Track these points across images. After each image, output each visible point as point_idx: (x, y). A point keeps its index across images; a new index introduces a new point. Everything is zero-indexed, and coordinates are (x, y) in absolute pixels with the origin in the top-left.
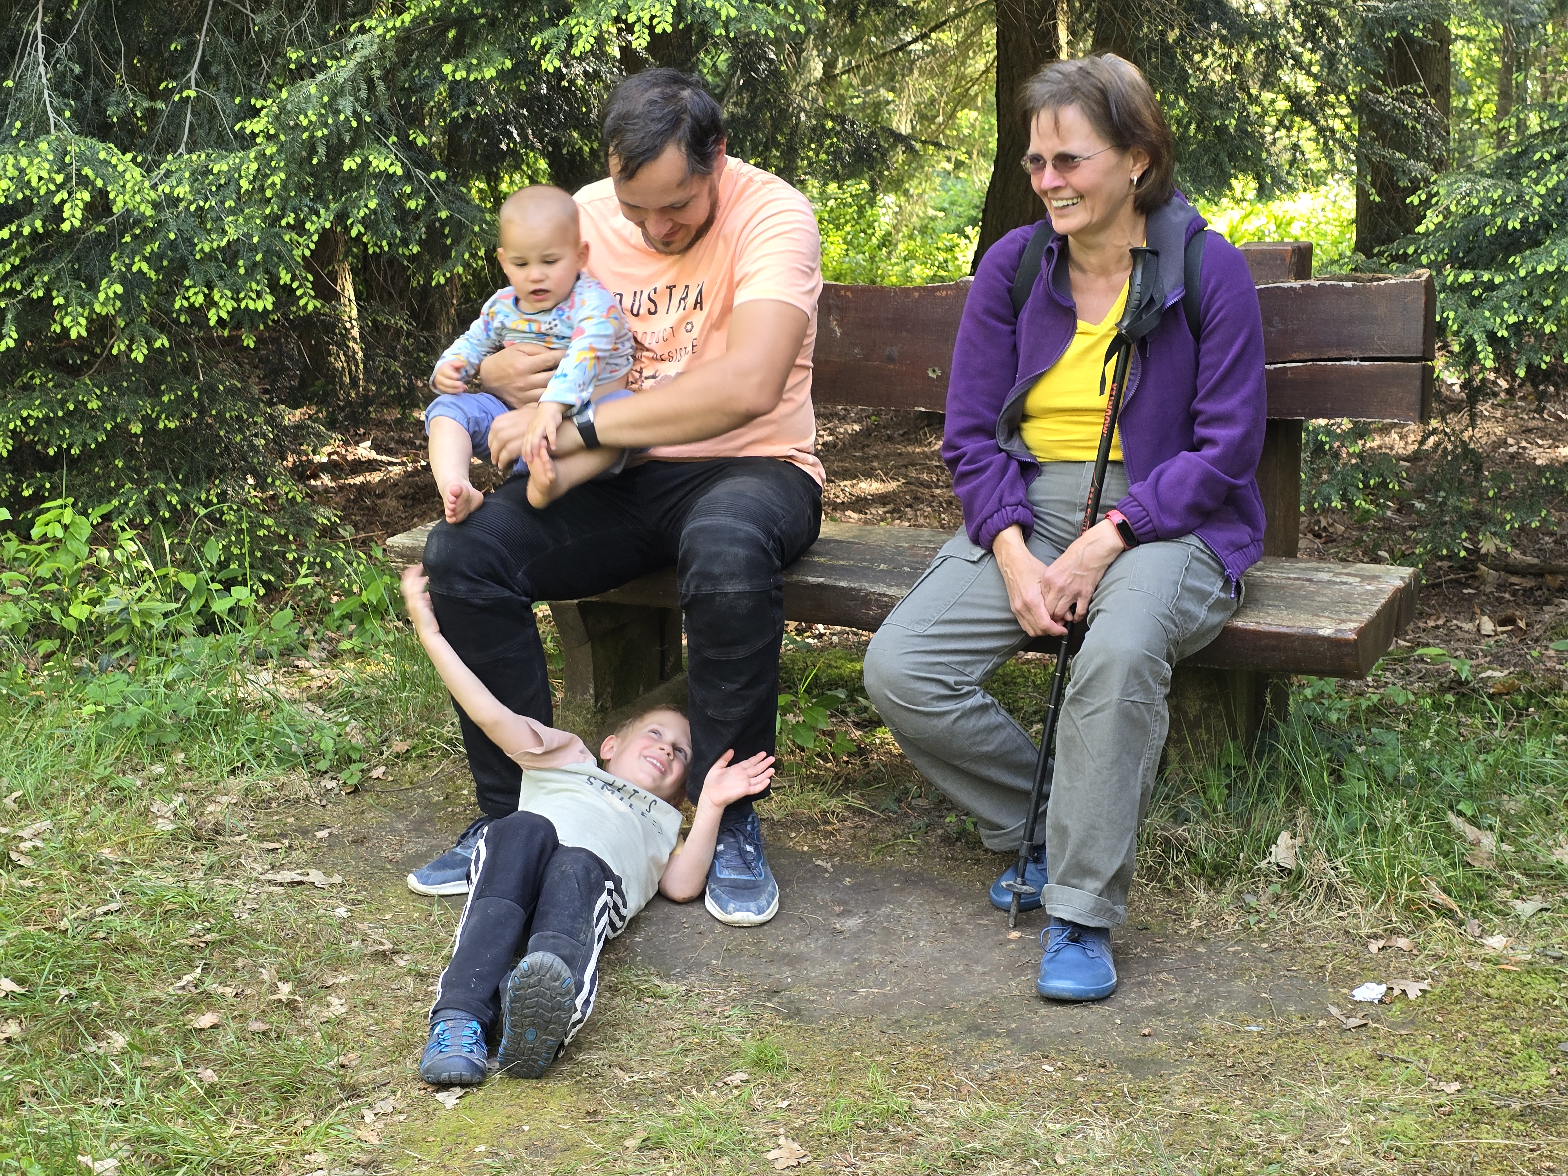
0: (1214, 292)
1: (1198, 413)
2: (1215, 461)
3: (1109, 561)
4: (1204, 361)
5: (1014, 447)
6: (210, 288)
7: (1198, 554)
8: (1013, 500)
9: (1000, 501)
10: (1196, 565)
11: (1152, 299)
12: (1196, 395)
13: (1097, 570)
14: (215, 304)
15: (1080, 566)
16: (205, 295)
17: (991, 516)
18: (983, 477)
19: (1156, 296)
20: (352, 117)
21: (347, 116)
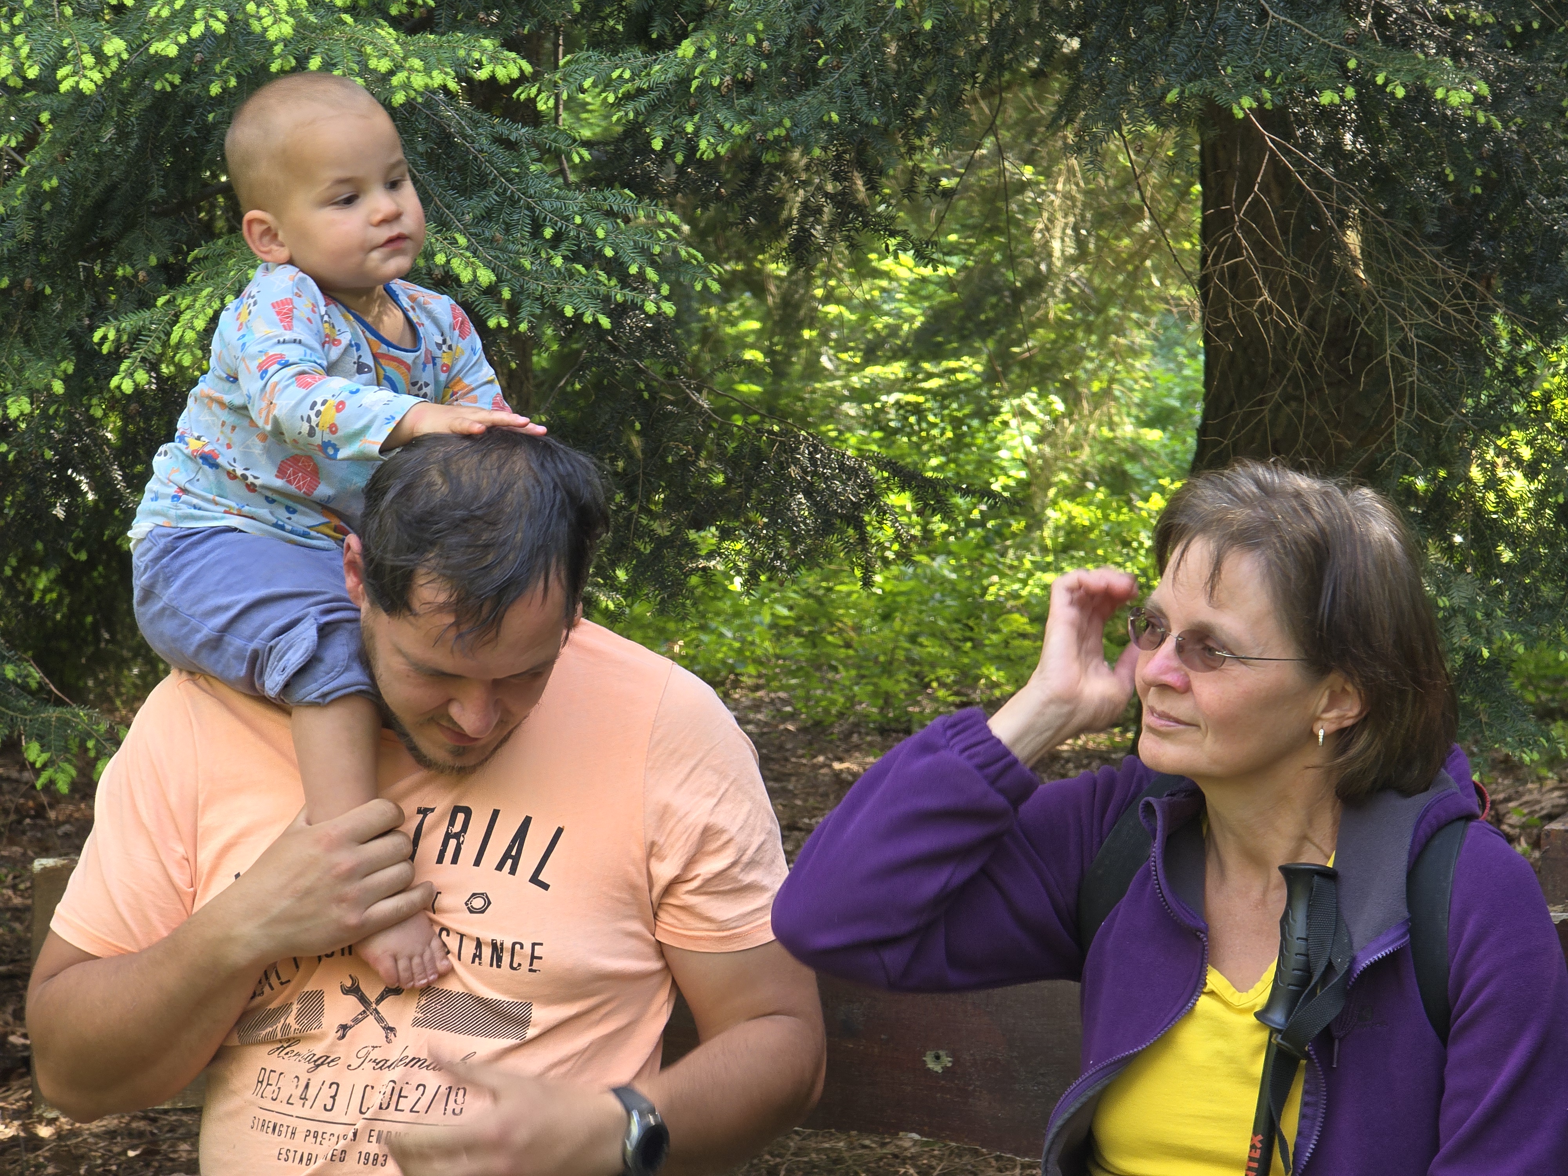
11: (1328, 964)
19: (1337, 961)
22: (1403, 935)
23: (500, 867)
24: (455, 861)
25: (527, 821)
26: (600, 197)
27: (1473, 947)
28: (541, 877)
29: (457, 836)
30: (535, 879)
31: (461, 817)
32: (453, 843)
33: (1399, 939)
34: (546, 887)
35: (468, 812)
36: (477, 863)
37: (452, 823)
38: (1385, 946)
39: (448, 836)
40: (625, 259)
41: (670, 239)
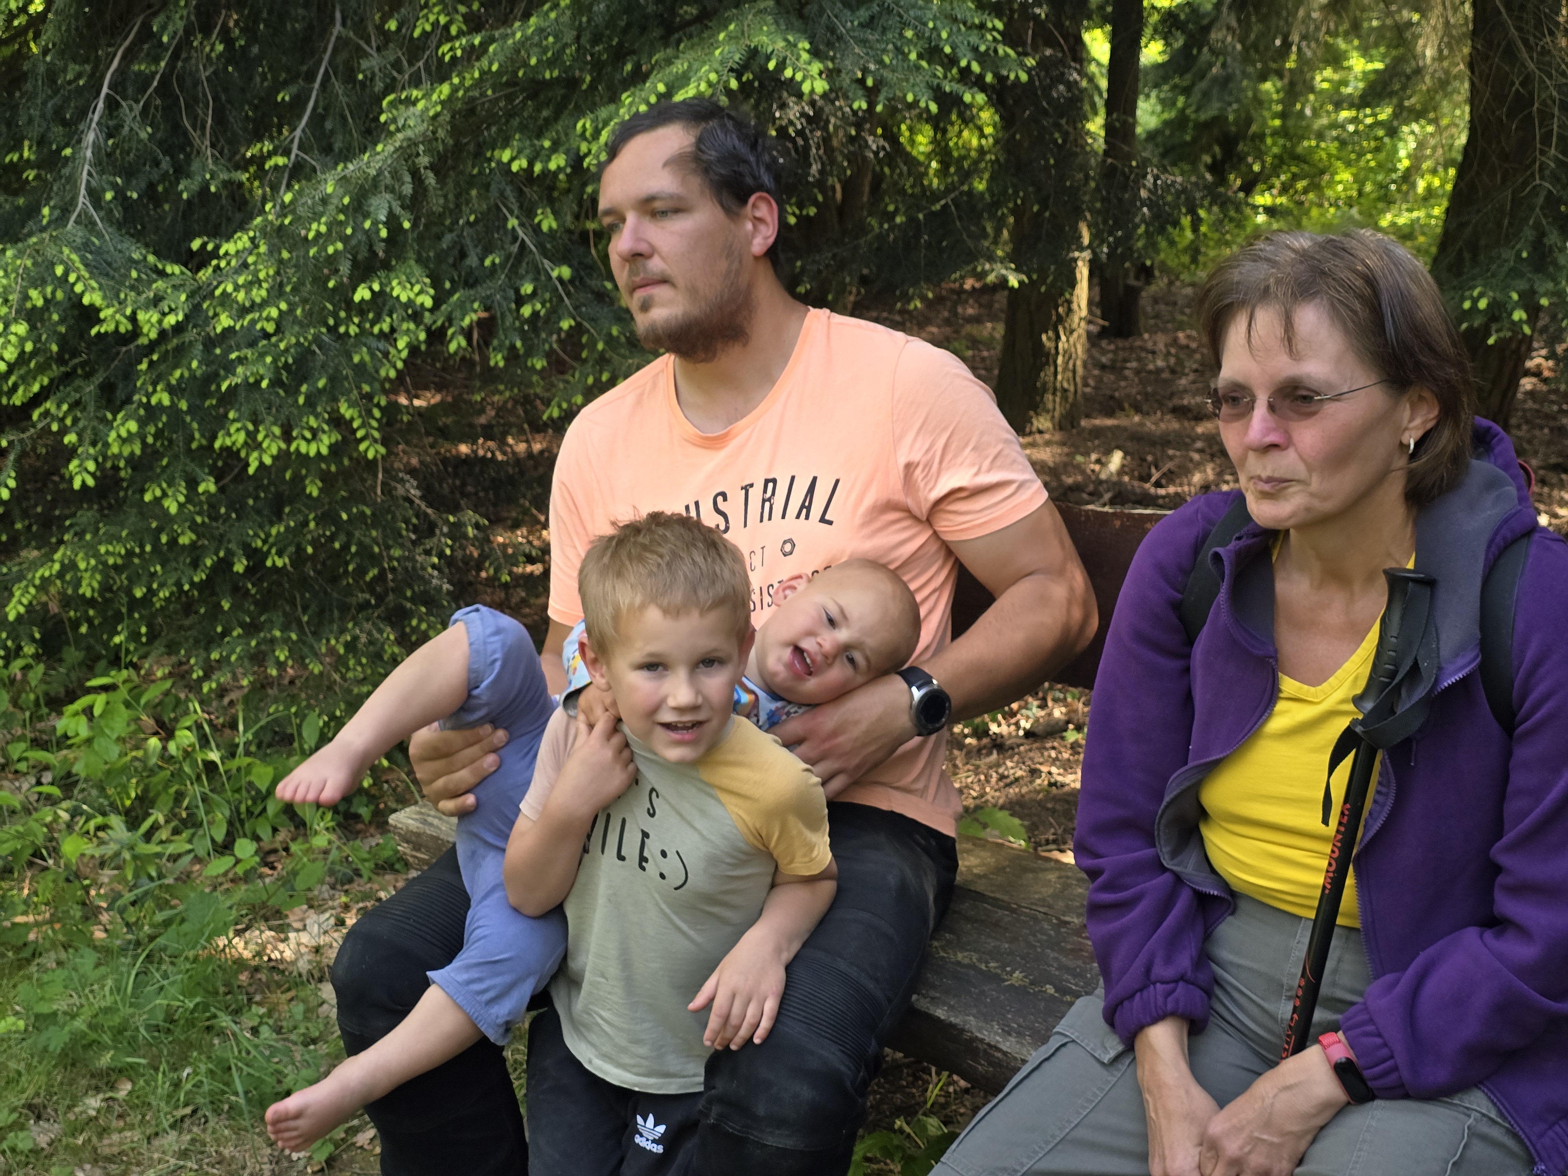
0: (1537, 665)
1: (1498, 869)
2: (1524, 972)
3: (1319, 1121)
4: (1519, 779)
5: (1188, 867)
6: (256, 423)
7: (1485, 1128)
8: (1168, 972)
9: (1148, 970)
10: (1479, 1149)
11: (1415, 668)
12: (1499, 836)
13: (1299, 1136)
14: (258, 446)
15: (1267, 1124)
16: (248, 433)
17: (1131, 997)
18: (1124, 920)
19: (1424, 665)
20: (384, 223)
21: (375, 223)
23: (798, 517)
24: (770, 519)
25: (815, 479)
28: (827, 517)
29: (769, 500)
30: (823, 520)
31: (771, 485)
32: (767, 504)
34: (830, 523)
35: (774, 481)
36: (783, 517)
37: (765, 491)
38: (1460, 670)
39: (764, 501)
40: (960, 54)
41: (995, 39)
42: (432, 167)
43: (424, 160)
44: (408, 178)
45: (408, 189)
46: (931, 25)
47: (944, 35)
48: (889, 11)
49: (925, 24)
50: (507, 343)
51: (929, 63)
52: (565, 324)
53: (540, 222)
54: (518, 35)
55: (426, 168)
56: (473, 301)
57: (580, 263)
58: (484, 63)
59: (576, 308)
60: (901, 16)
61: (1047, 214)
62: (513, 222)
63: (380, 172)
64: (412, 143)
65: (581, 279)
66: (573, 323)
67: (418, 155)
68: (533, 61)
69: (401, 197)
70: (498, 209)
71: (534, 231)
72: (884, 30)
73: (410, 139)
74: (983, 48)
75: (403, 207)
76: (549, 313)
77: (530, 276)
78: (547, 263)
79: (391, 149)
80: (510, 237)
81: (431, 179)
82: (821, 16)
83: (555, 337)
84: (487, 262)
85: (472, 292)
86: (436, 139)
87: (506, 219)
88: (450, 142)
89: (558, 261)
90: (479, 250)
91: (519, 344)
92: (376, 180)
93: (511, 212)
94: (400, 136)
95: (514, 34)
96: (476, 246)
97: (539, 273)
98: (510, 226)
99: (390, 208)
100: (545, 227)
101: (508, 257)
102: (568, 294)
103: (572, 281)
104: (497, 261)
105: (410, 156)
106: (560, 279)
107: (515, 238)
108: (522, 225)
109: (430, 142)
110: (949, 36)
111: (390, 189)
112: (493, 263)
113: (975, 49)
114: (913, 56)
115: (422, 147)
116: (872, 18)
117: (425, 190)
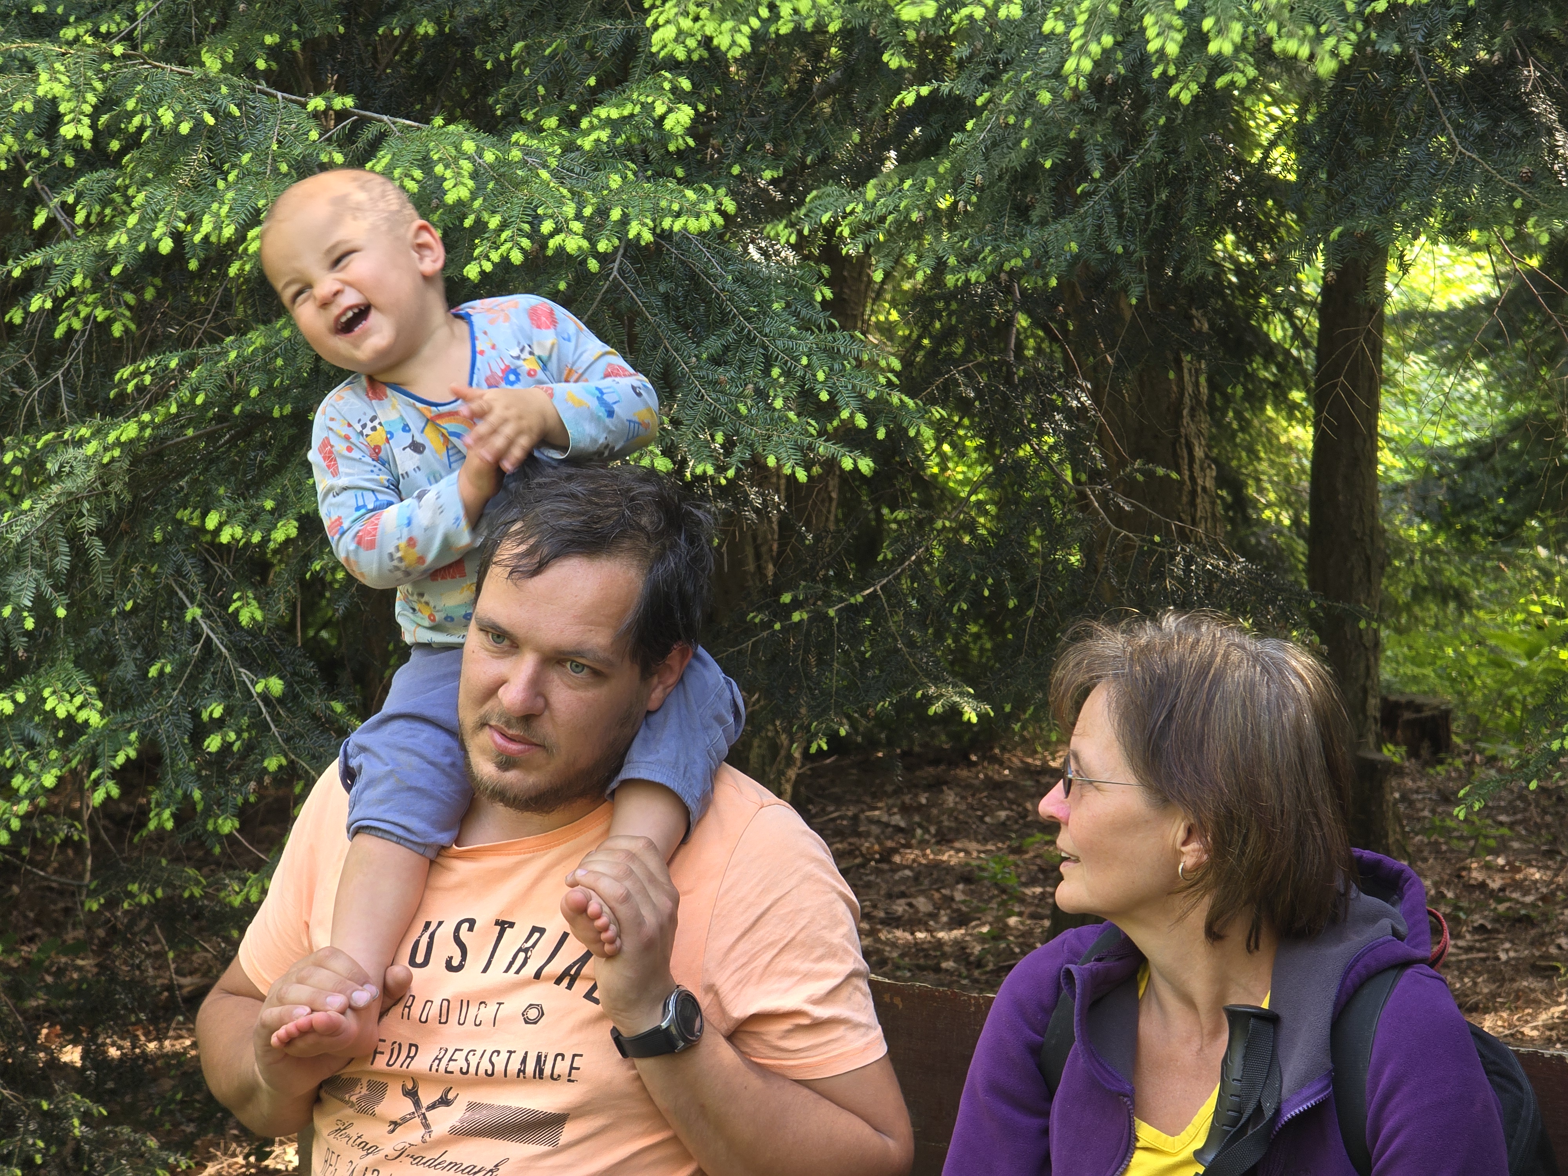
11: (1258, 1110)
20: (30, 610)
21: (18, 610)
22: (1326, 1087)
23: (558, 982)
24: (518, 973)
26: (830, 338)
27: (1387, 1098)
28: (595, 995)
29: (526, 951)
31: (536, 935)
32: (522, 955)
33: (1322, 1091)
34: (597, 1002)
35: (542, 932)
36: (537, 976)
37: (527, 940)
38: (1308, 1099)
39: (521, 949)
40: (841, 403)
41: (890, 383)
42: (99, 532)
43: (90, 523)
44: (64, 548)
45: (63, 563)
46: (804, 361)
47: (821, 376)
48: (750, 340)
49: (797, 360)
50: (180, 792)
51: (799, 415)
52: (272, 764)
53: (237, 611)
54: (233, 355)
55: (90, 534)
56: (130, 730)
57: (294, 674)
58: (184, 393)
59: (288, 740)
60: (766, 348)
61: (1031, 613)
62: (193, 612)
63: (26, 538)
64: (74, 499)
65: (296, 697)
66: (284, 762)
67: (81, 515)
68: (254, 392)
69: (51, 574)
70: (173, 593)
71: (226, 624)
72: (743, 365)
73: (71, 494)
74: (872, 395)
75: (56, 588)
76: (249, 748)
77: (218, 692)
78: (245, 674)
79: (42, 506)
80: (187, 635)
81: (97, 549)
82: (655, 347)
83: (252, 785)
84: (153, 672)
85: (127, 717)
86: (107, 494)
87: (183, 607)
88: (128, 497)
89: (264, 671)
90: (138, 654)
91: (197, 794)
92: (19, 550)
93: (192, 598)
94: (56, 488)
95: (224, 353)
96: (133, 647)
97: (231, 687)
98: (188, 617)
99: (37, 588)
100: (244, 619)
101: (184, 664)
102: (277, 718)
103: (281, 700)
104: (168, 669)
105: (70, 517)
106: (265, 697)
107: (196, 636)
108: (207, 616)
109: (98, 497)
110: (827, 378)
111: (38, 564)
112: (161, 673)
113: (861, 397)
114: (778, 404)
115: (86, 505)
116: (726, 348)
117: (88, 563)
